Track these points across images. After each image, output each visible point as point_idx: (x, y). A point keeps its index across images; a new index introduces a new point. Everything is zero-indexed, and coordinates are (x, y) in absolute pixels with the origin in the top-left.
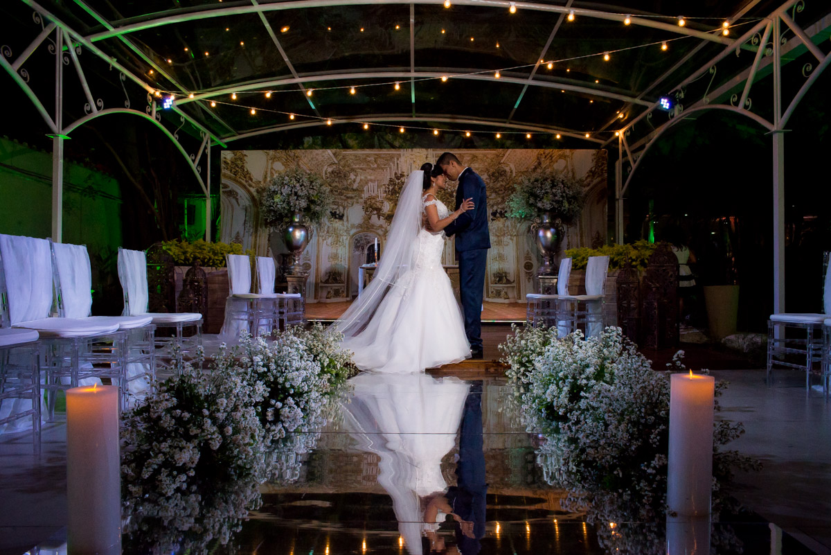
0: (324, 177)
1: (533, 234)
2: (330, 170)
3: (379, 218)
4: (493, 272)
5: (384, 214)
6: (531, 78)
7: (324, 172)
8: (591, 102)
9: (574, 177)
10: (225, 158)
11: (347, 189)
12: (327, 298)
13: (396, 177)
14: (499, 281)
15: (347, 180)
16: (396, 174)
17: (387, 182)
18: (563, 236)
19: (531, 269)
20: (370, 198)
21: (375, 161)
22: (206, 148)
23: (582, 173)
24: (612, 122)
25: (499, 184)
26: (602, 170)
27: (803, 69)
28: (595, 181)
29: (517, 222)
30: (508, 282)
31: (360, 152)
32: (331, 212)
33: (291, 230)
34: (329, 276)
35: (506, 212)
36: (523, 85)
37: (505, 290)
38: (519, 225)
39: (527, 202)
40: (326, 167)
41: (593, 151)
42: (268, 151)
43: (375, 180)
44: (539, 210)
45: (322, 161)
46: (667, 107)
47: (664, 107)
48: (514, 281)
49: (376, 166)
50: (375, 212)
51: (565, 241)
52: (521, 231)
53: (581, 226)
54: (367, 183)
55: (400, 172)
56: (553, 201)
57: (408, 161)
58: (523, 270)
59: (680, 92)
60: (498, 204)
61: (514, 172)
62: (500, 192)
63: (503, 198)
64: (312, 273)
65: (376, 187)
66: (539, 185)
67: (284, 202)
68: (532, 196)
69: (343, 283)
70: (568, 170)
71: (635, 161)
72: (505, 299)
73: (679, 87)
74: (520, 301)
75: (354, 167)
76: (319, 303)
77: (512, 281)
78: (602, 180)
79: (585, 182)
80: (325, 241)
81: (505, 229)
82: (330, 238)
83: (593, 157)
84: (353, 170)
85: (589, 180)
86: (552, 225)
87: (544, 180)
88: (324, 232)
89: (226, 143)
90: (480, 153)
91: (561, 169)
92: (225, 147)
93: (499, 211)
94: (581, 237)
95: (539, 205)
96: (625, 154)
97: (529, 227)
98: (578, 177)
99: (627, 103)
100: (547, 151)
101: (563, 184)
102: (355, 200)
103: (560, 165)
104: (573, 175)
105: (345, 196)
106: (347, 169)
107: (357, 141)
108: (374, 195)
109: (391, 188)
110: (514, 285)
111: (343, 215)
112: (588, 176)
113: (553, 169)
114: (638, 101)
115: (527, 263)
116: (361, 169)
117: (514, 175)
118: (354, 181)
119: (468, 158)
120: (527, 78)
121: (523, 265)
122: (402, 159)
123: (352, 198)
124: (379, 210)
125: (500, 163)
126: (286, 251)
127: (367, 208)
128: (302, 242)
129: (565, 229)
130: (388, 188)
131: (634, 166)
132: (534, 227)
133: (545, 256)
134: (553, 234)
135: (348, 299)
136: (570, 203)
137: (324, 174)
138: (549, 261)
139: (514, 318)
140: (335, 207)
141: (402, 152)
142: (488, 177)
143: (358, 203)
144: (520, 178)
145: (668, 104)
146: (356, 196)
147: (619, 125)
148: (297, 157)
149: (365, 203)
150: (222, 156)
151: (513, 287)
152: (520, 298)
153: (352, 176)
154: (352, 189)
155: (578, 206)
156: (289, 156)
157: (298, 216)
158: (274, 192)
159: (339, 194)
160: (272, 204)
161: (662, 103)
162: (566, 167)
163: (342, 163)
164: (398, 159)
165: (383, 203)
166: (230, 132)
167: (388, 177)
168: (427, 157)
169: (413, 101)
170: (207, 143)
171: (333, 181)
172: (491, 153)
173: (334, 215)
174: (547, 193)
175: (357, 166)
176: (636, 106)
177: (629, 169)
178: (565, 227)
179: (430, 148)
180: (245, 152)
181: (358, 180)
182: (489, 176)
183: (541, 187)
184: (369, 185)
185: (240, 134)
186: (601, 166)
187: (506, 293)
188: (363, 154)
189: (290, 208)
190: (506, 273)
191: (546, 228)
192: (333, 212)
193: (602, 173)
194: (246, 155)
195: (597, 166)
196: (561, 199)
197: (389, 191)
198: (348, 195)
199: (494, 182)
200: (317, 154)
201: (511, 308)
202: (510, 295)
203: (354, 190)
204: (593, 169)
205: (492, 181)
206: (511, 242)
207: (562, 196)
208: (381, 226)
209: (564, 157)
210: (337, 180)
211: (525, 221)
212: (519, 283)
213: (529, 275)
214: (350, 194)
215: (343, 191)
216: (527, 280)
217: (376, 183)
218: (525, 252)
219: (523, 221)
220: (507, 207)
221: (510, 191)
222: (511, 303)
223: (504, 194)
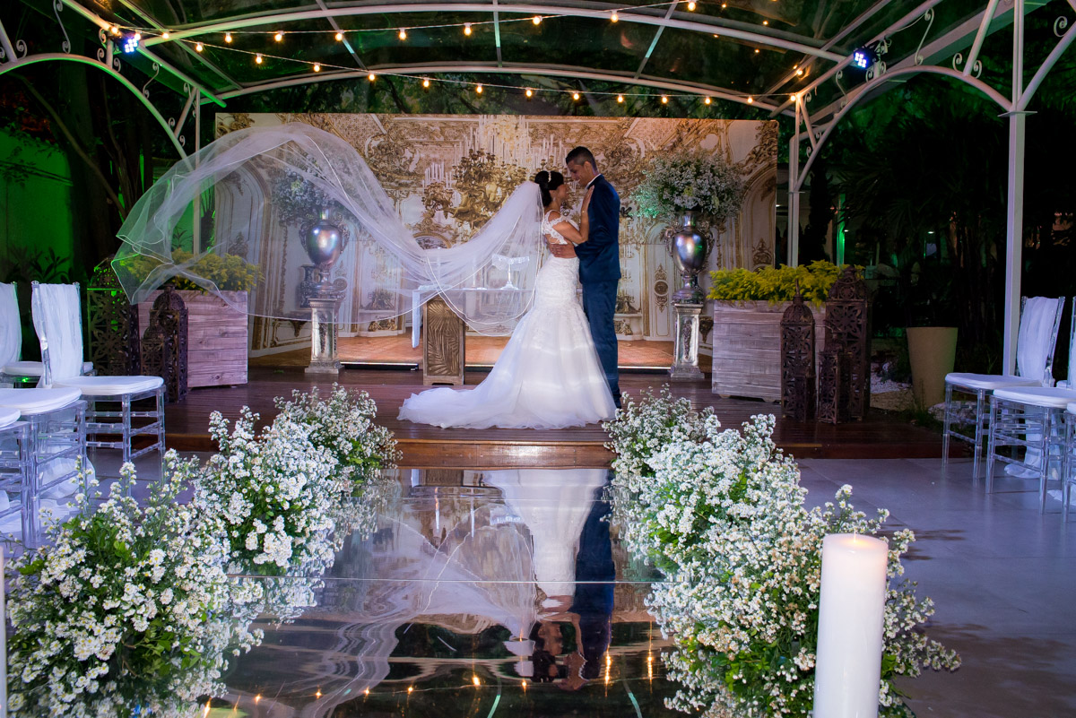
0: (366, 153)
1: (669, 239)
2: (375, 143)
3: (446, 216)
5: (454, 210)
6: (668, 17)
7: (366, 147)
8: (757, 51)
9: (729, 161)
10: (222, 124)
11: (399, 172)
12: (369, 330)
13: (470, 155)
15: (400, 159)
16: (471, 151)
17: (458, 163)
18: (711, 247)
19: (665, 291)
20: (434, 186)
21: (442, 133)
22: (193, 108)
23: (741, 154)
24: (786, 81)
25: (621, 169)
26: (770, 150)
27: (1056, 24)
28: (760, 167)
29: (645, 224)
30: (632, 310)
31: (423, 120)
33: (316, 232)
34: (373, 299)
35: (630, 209)
36: (656, 27)
37: (627, 322)
38: (649, 228)
39: (660, 197)
40: (369, 140)
41: (758, 123)
42: (284, 115)
43: (440, 160)
44: (678, 208)
45: (364, 130)
46: (864, 66)
47: (859, 64)
48: (640, 309)
49: (442, 139)
50: (440, 207)
51: (715, 252)
52: (651, 238)
53: (737, 232)
54: (429, 164)
55: (477, 149)
56: (697, 196)
57: (489, 133)
58: (653, 294)
59: (883, 44)
61: (643, 149)
62: (623, 180)
64: (348, 294)
65: (442, 171)
66: (679, 172)
67: (306, 192)
68: (667, 190)
69: (393, 308)
70: (720, 150)
71: (817, 140)
72: (627, 334)
73: (881, 37)
74: (648, 339)
75: (411, 139)
76: (358, 337)
77: (637, 309)
78: (770, 166)
79: (745, 168)
80: (367, 248)
81: (628, 234)
83: (759, 131)
84: (409, 144)
85: (750, 164)
86: (694, 230)
87: (685, 166)
89: (225, 101)
90: (593, 122)
91: (712, 147)
92: (223, 105)
94: (738, 247)
95: (678, 201)
96: (803, 129)
97: (663, 233)
98: (735, 160)
99: (809, 56)
100: (691, 122)
101: (712, 171)
102: (411, 189)
103: (709, 142)
104: (729, 157)
105: (397, 182)
106: (400, 142)
107: (418, 100)
108: (439, 181)
109: (464, 171)
110: (640, 314)
112: (751, 159)
113: (700, 148)
114: (822, 53)
115: (659, 283)
116: (421, 143)
117: (643, 155)
118: (411, 161)
119: (577, 130)
120: (663, 16)
121: (653, 287)
122: (481, 129)
123: (407, 185)
124: (446, 203)
125: (622, 138)
126: (310, 263)
127: (429, 201)
128: (333, 250)
129: (715, 236)
130: (460, 172)
131: (816, 147)
132: (669, 232)
133: (685, 274)
134: (696, 244)
135: (401, 332)
136: (721, 199)
137: (366, 150)
138: (691, 282)
139: (639, 362)
141: (480, 118)
142: (605, 158)
143: (415, 192)
144: (652, 160)
145: (865, 61)
146: (412, 183)
147: (795, 86)
148: (327, 124)
149: (426, 193)
150: (217, 120)
151: (639, 318)
152: (648, 334)
153: (408, 154)
154: (408, 172)
155: (734, 204)
156: (316, 122)
157: (327, 212)
158: (291, 176)
159: (388, 180)
160: (288, 195)
161: (856, 59)
162: (718, 145)
163: (393, 134)
164: (474, 130)
165: (452, 193)
166: (229, 84)
167: (461, 156)
168: (517, 128)
169: (498, 44)
170: (195, 99)
171: (380, 160)
172: (609, 123)
174: (689, 184)
175: (415, 139)
176: (819, 60)
177: (808, 151)
178: (714, 231)
179: (522, 114)
180: (252, 116)
181: (416, 160)
182: (607, 156)
183: (681, 176)
184: (433, 167)
185: (244, 87)
186: (768, 145)
187: (628, 326)
188: (423, 122)
189: (315, 201)
190: (628, 297)
191: (687, 235)
193: (770, 154)
194: (252, 121)
195: (763, 145)
196: (709, 193)
197: (461, 177)
198: (402, 181)
199: (614, 166)
200: (356, 120)
201: (635, 349)
202: (635, 330)
203: (410, 174)
204: (757, 149)
205: (611, 164)
206: (636, 252)
207: (710, 189)
208: (449, 228)
209: (717, 130)
210: (385, 158)
211: (657, 223)
212: (647, 312)
213: (662, 301)
214: (404, 180)
215: (394, 175)
216: (658, 308)
217: (443, 165)
218: (657, 268)
219: (654, 222)
220: (631, 202)
221: (637, 180)
222: (635, 341)
223: (628, 184)
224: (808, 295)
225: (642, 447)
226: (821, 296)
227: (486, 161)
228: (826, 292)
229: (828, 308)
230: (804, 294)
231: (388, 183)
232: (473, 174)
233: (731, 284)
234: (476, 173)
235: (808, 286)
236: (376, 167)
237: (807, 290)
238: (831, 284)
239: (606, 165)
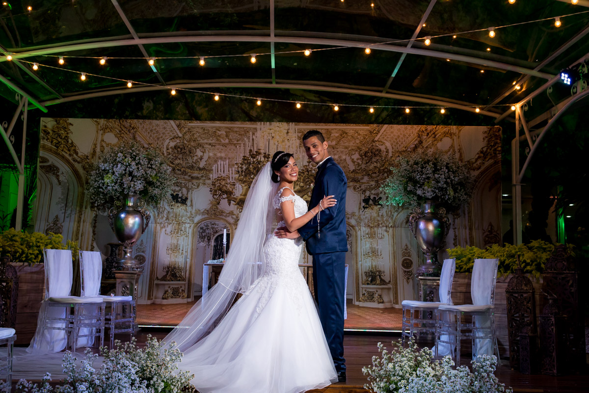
0: (165, 153)
1: (412, 224)
2: (172, 144)
3: (229, 204)
4: (364, 270)
5: (236, 199)
6: (409, 46)
7: (165, 147)
8: (482, 71)
9: (461, 160)
10: (45, 127)
11: (192, 167)
12: (163, 299)
13: (250, 155)
14: (371, 281)
15: (192, 157)
16: (251, 151)
17: (240, 160)
18: (448, 230)
19: (411, 267)
20: (219, 179)
21: (227, 136)
22: (22, 113)
23: (471, 154)
24: (507, 94)
25: (372, 166)
26: (495, 150)
28: (487, 164)
29: (393, 211)
30: (383, 282)
31: (208, 125)
32: (172, 195)
33: (123, 216)
34: (167, 272)
35: (380, 198)
36: (401, 54)
37: (379, 292)
38: (396, 214)
39: (405, 189)
40: (168, 141)
41: (484, 128)
42: (98, 120)
43: (225, 158)
44: (420, 198)
45: (164, 133)
46: (569, 83)
47: (565, 82)
48: (390, 282)
49: (227, 141)
50: (225, 196)
51: (451, 233)
52: (398, 223)
53: (470, 217)
54: (216, 161)
55: (255, 149)
56: (435, 188)
57: (265, 137)
58: (400, 270)
59: (583, 66)
60: (370, 189)
61: (390, 151)
62: (374, 175)
63: (377, 181)
64: (146, 268)
65: (226, 167)
66: (419, 169)
67: (116, 183)
68: (411, 182)
69: (184, 280)
70: (454, 150)
71: (534, 141)
72: (379, 303)
73: (582, 60)
74: (397, 306)
75: (202, 141)
76: (153, 304)
77: (388, 282)
78: (496, 163)
79: (475, 165)
80: (164, 230)
81: (379, 219)
82: (170, 226)
83: (486, 135)
84: (200, 145)
85: (479, 161)
86: (434, 216)
87: (425, 163)
88: (162, 218)
89: (47, 107)
90: (350, 128)
91: (447, 148)
92: (45, 111)
93: (372, 197)
94: (471, 229)
95: (419, 192)
96: (522, 132)
97: (408, 218)
98: (466, 158)
99: (524, 75)
100: (430, 127)
101: (447, 167)
102: (201, 181)
103: (445, 144)
104: (461, 156)
105: (190, 176)
106: (192, 144)
107: (206, 109)
108: (224, 175)
109: (244, 167)
110: (390, 286)
111: (187, 199)
112: (479, 157)
113: (437, 149)
114: (535, 73)
115: (405, 260)
116: (210, 144)
117: (390, 155)
118: (201, 159)
119: (337, 135)
120: (405, 45)
121: (401, 263)
122: (258, 134)
123: (197, 178)
124: (229, 193)
125: (373, 141)
126: (115, 240)
127: (216, 191)
128: (136, 231)
129: (451, 221)
130: (242, 168)
131: (533, 148)
132: (413, 217)
133: (427, 252)
134: (436, 227)
135: (190, 300)
136: (455, 191)
137: (165, 150)
138: (432, 258)
139: (390, 326)
140: (177, 189)
141: (258, 125)
142: (359, 157)
143: (204, 184)
144: (398, 159)
145: (569, 80)
146: (202, 176)
147: (515, 98)
148: (133, 128)
149: (214, 184)
150: (42, 123)
151: (389, 289)
152: (397, 303)
153: (199, 153)
154: (199, 168)
155: (465, 194)
156: (124, 126)
157: (132, 199)
158: (104, 170)
159: (182, 174)
160: (101, 185)
161: (563, 78)
162: (452, 146)
163: (187, 137)
164: (253, 134)
165: (234, 185)
166: (51, 93)
167: (242, 155)
168: (288, 133)
169: (273, 66)
170: (24, 105)
171: (176, 158)
172: (363, 129)
173: (175, 198)
174: (428, 178)
175: (206, 141)
176: (533, 78)
177: (527, 151)
178: (450, 217)
179: (292, 122)
180: (71, 120)
181: (206, 157)
182: (361, 156)
183: (422, 171)
184: (219, 163)
185: (64, 97)
186: (494, 146)
187: (380, 296)
188: (212, 127)
189: (123, 191)
190: (380, 272)
191: (428, 220)
192: (175, 194)
193: (495, 154)
194: (71, 124)
195: (488, 146)
196: (445, 186)
197: (242, 172)
198: (194, 175)
199: (367, 163)
200: (158, 125)
201: (386, 315)
202: (385, 299)
203: (200, 169)
204: (485, 149)
205: (364, 162)
206: (386, 234)
207: (446, 183)
208: (231, 213)
209: (451, 135)
210: (180, 156)
211: (402, 210)
212: (396, 284)
213: (408, 275)
214: (196, 174)
215: (187, 170)
216: (405, 280)
217: (227, 162)
218: (404, 247)
219: (400, 209)
220: (381, 193)
221: (386, 175)
222: (386, 308)
223: (379, 178)
224: (528, 268)
225: (394, 386)
226: (539, 269)
227: (263, 159)
228: (543, 266)
229: (544, 278)
230: (525, 267)
231: (182, 176)
232: (252, 170)
233: (464, 259)
234: (254, 169)
235: (528, 261)
236: (173, 164)
237: (527, 264)
238: (547, 259)
239: (361, 163)
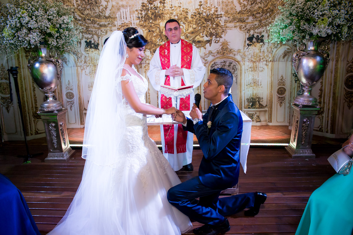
0: (75, 4)
4: (247, 97)
11: (99, 17)
14: (252, 106)
15: (98, 7)
17: (139, 7)
19: (284, 93)
20: (124, 25)
25: (257, 6)
29: (273, 47)
30: (261, 106)
32: (86, 42)
35: (263, 36)
37: (258, 114)
38: (275, 49)
43: (127, 6)
48: (266, 106)
52: (277, 57)
53: (338, 50)
54: (119, 9)
58: (275, 96)
60: (254, 28)
62: (258, 15)
63: (260, 21)
64: (75, 102)
65: (128, 13)
72: (257, 122)
74: (270, 124)
77: (265, 105)
80: (84, 71)
81: (261, 54)
82: (88, 68)
86: (316, 53)
88: (81, 62)
93: (255, 36)
102: (108, 28)
105: (98, 24)
108: (127, 22)
109: (144, 13)
110: (266, 109)
111: (98, 44)
115: (280, 88)
118: (106, 8)
121: (276, 90)
123: (105, 26)
130: (141, 14)
133: (306, 86)
140: (90, 36)
143: (111, 31)
146: (109, 24)
151: (265, 111)
152: (271, 121)
153: (104, 2)
154: (105, 16)
159: (92, 23)
167: (141, 2)
171: (85, 9)
173: (89, 44)
181: (110, 7)
184: (122, 11)
187: (258, 117)
190: (259, 98)
192: (88, 41)
197: (142, 18)
198: (101, 23)
199: (252, 4)
202: (262, 119)
203: (107, 18)
205: (250, 3)
206: (265, 67)
210: (88, 7)
211: (281, 46)
212: (271, 107)
213: (281, 100)
214: (103, 22)
215: (95, 19)
216: (279, 104)
217: (128, 9)
218: (280, 78)
219: (279, 45)
220: (264, 31)
221: (268, 14)
222: (262, 126)
223: (262, 18)
227: (159, 5)
231: (92, 25)
232: (150, 15)
234: (152, 14)
236: (82, 14)
239: (246, 4)
